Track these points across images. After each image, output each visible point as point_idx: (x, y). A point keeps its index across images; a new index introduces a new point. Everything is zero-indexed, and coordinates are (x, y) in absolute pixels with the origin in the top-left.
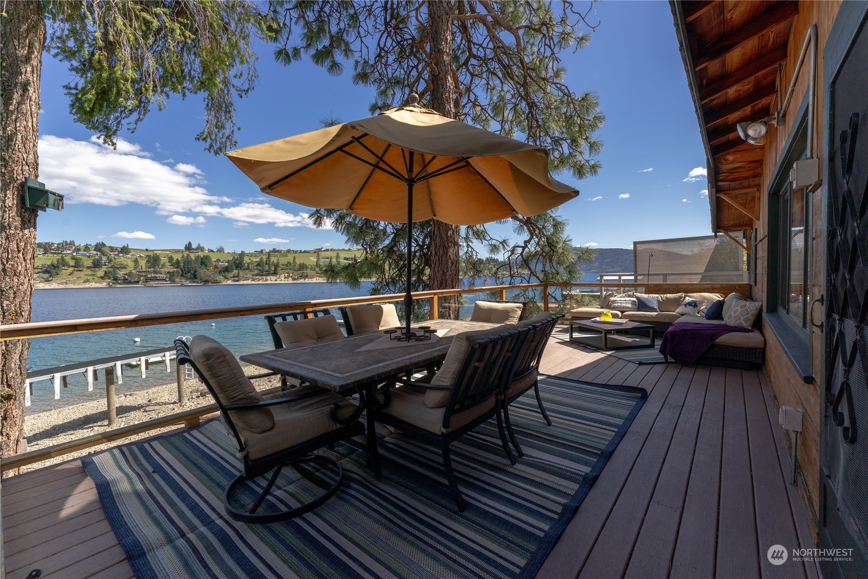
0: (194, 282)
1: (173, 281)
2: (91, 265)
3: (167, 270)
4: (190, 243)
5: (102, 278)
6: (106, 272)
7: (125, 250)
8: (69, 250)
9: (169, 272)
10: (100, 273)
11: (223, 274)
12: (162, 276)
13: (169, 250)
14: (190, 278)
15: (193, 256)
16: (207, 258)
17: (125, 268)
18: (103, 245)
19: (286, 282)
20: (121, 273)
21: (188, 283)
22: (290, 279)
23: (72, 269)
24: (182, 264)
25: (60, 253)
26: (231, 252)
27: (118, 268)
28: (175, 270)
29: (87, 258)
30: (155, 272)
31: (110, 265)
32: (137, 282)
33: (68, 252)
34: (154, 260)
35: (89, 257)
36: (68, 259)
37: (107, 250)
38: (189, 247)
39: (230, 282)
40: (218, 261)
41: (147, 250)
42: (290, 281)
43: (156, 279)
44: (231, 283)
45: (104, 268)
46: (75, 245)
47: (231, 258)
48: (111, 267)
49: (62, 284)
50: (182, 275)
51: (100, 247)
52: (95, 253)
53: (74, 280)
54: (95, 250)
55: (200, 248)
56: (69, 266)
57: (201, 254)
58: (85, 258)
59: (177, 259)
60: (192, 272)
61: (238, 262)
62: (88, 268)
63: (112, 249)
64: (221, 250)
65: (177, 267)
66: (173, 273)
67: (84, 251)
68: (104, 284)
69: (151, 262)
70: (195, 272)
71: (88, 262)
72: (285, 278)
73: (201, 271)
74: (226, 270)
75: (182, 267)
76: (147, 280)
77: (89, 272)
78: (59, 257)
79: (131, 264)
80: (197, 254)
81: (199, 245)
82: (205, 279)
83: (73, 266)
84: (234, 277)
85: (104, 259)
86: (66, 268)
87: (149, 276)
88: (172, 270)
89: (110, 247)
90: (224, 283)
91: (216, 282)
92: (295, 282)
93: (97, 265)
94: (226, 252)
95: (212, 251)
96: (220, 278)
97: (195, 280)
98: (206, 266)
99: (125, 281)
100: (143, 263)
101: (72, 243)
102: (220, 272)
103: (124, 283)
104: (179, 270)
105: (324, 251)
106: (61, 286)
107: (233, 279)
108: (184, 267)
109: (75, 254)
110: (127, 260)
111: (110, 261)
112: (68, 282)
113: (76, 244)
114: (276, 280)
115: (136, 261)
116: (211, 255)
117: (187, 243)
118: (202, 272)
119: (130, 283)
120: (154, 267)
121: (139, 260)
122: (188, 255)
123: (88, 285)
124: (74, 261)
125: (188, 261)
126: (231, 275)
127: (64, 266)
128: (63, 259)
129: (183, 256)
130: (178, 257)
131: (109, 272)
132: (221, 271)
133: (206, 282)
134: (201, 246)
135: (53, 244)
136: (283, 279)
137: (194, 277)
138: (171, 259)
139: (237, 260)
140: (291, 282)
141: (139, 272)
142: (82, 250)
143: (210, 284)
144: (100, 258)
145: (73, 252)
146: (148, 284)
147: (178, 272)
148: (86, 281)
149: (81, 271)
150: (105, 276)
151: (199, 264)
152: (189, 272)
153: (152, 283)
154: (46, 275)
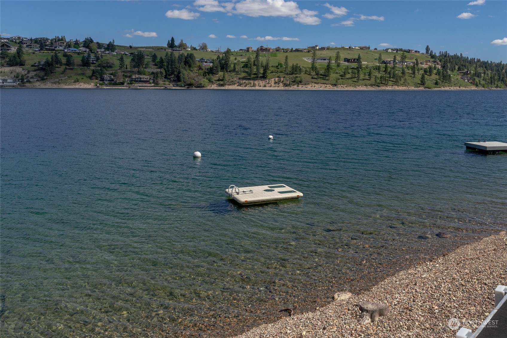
0: (177, 85)
1: (156, 84)
2: (80, 62)
3: (151, 70)
4: (173, 40)
5: (90, 78)
6: (94, 72)
7: (111, 47)
8: (61, 46)
9: (153, 73)
10: (89, 72)
11: (208, 76)
12: (146, 77)
13: (152, 48)
14: (174, 81)
15: (176, 54)
16: (190, 56)
17: (111, 67)
18: (91, 41)
19: (276, 88)
20: (107, 74)
21: (171, 86)
22: (281, 84)
23: (64, 67)
24: (165, 64)
25: (54, 50)
26: (215, 50)
27: (104, 67)
28: (159, 70)
29: (77, 55)
30: (139, 73)
31: (97, 63)
32: (122, 84)
33: (61, 48)
34: (138, 59)
35: (79, 54)
36: (60, 55)
37: (94, 46)
38: (171, 45)
39: (214, 87)
40: (202, 60)
41: (131, 47)
42: (281, 87)
43: (140, 81)
44: (216, 88)
45: (92, 67)
46: (65, 41)
47: (215, 57)
49: (55, 83)
50: (166, 77)
51: (88, 43)
52: (84, 49)
53: (65, 79)
54: (84, 47)
55: (182, 46)
56: (61, 64)
57: (184, 52)
59: (161, 58)
60: (176, 73)
61: (223, 62)
62: (78, 65)
63: (99, 45)
64: (204, 48)
65: (161, 67)
66: (157, 73)
67: (75, 47)
68: (91, 86)
69: (136, 60)
70: (179, 73)
71: (77, 60)
72: (275, 83)
73: (185, 72)
74: (212, 71)
75: (165, 67)
76: (132, 81)
77: (79, 71)
78: (52, 53)
79: (117, 63)
80: (181, 52)
81: (182, 41)
82: (189, 82)
83: (65, 64)
84: (219, 80)
85: (92, 56)
86: (59, 66)
87: (134, 77)
89: (98, 43)
90: (208, 88)
91: (200, 86)
92: (287, 88)
93: (86, 63)
94: (209, 50)
95: (195, 49)
96: (204, 81)
97: (179, 83)
98: (190, 66)
99: (112, 82)
100: (128, 61)
102: (204, 75)
103: (110, 84)
104: (163, 70)
105: (320, 49)
106: (55, 86)
107: (218, 82)
108: (168, 68)
109: (66, 50)
110: (113, 58)
111: (98, 59)
112: (60, 81)
113: (67, 40)
114: (265, 86)
115: (121, 59)
116: (194, 52)
117: (170, 39)
118: (187, 74)
119: (116, 84)
120: (138, 66)
121: (124, 58)
122: (171, 53)
123: (77, 86)
124: (65, 58)
125: (171, 61)
126: (215, 78)
127: (57, 64)
128: (56, 56)
129: (166, 54)
130: (161, 55)
131: (97, 71)
132: (205, 73)
133: (190, 85)
134: (184, 42)
135: (47, 39)
136: (273, 85)
137: (178, 79)
138: (154, 57)
139: (223, 59)
140: (283, 88)
141: (124, 72)
142: (72, 46)
143: (194, 88)
144: (89, 55)
145: (65, 48)
146: (132, 86)
147: (161, 73)
148: (77, 81)
149: (72, 69)
150: (93, 75)
151: (183, 63)
152: (172, 73)
153: (137, 85)
154: (42, 74)
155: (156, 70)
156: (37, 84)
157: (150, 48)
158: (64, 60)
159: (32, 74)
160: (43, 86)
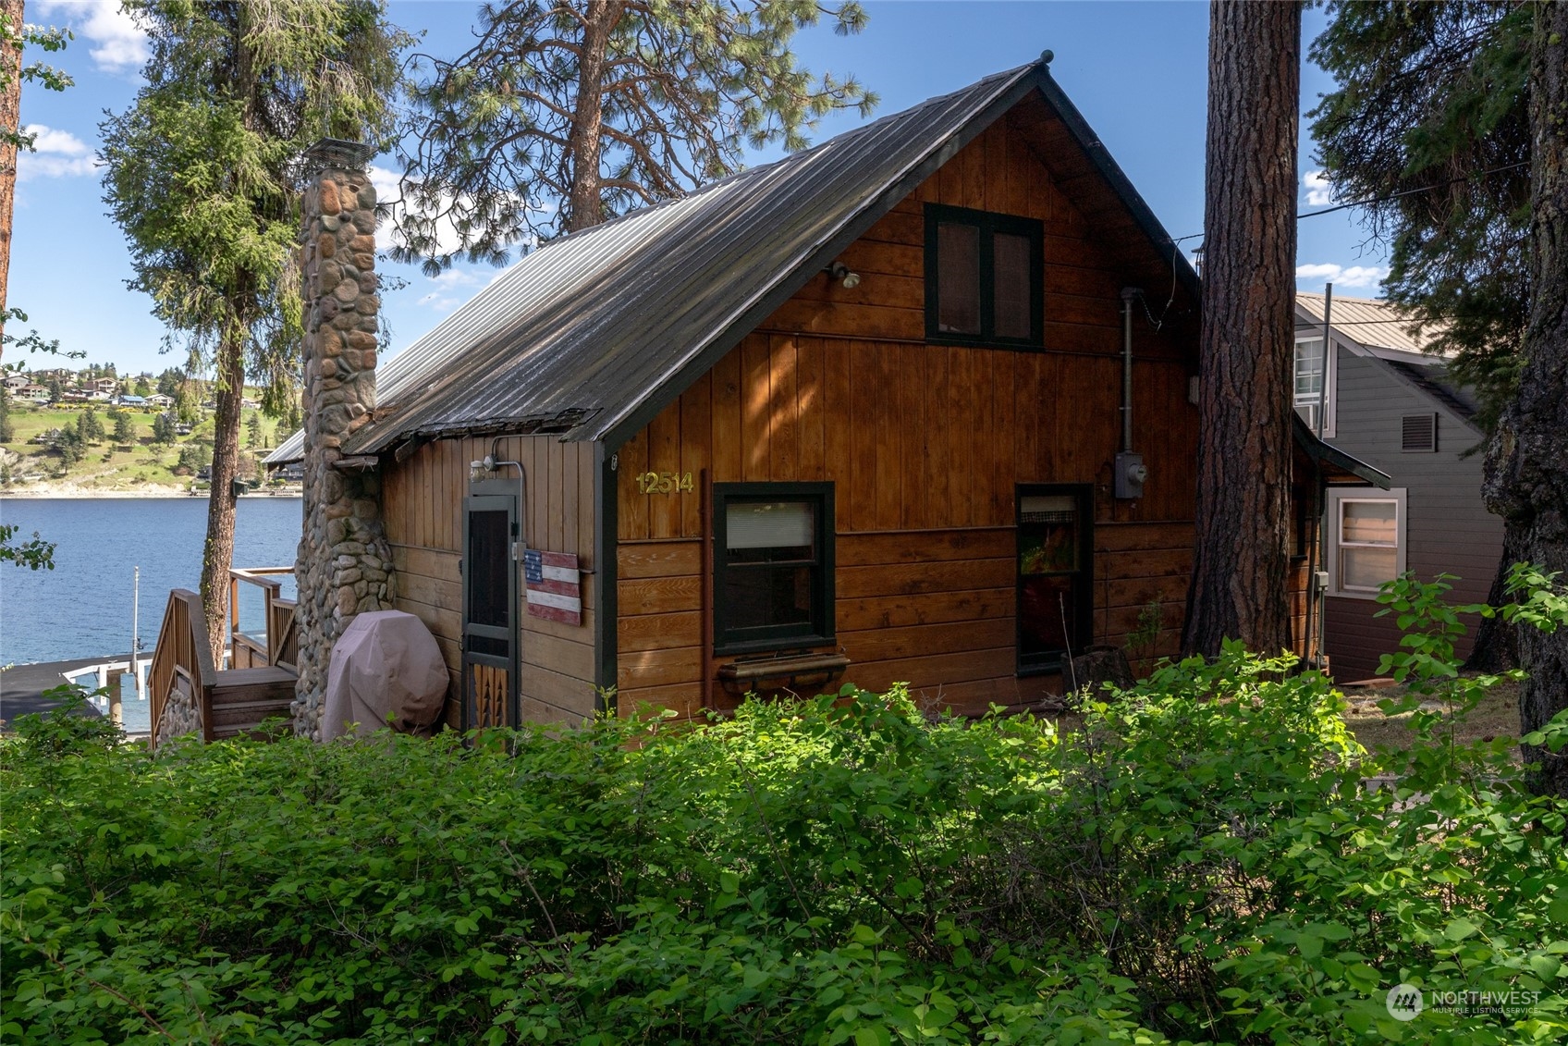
2: (150, 433)
5: (174, 470)
6: (183, 454)
8: (103, 390)
10: (171, 456)
18: (180, 377)
23: (108, 444)
25: (84, 401)
29: (141, 413)
31: (192, 435)
33: (103, 396)
35: (146, 410)
36: (100, 415)
37: (186, 390)
45: (180, 444)
46: (115, 378)
48: (195, 441)
49: (86, 485)
51: (171, 382)
52: (160, 398)
53: (112, 476)
54: (160, 391)
56: (103, 437)
58: (136, 415)
62: (145, 441)
67: (138, 393)
68: (177, 491)
71: (142, 425)
77: (147, 454)
78: (81, 410)
79: (242, 431)
83: (111, 437)
86: (96, 441)
93: (163, 432)
101: (110, 371)
106: (85, 493)
109: (115, 402)
111: (194, 422)
112: (99, 481)
113: (119, 374)
115: (254, 422)
121: (262, 418)
123: (141, 491)
124: (114, 422)
127: (91, 436)
128: (89, 415)
131: (192, 455)
135: (69, 374)
141: (260, 454)
142: (132, 390)
144: (172, 413)
145: (112, 396)
146: (279, 492)
149: (128, 449)
150: (181, 464)
153: (291, 489)
154: (54, 462)
158: (109, 427)
159: (29, 463)
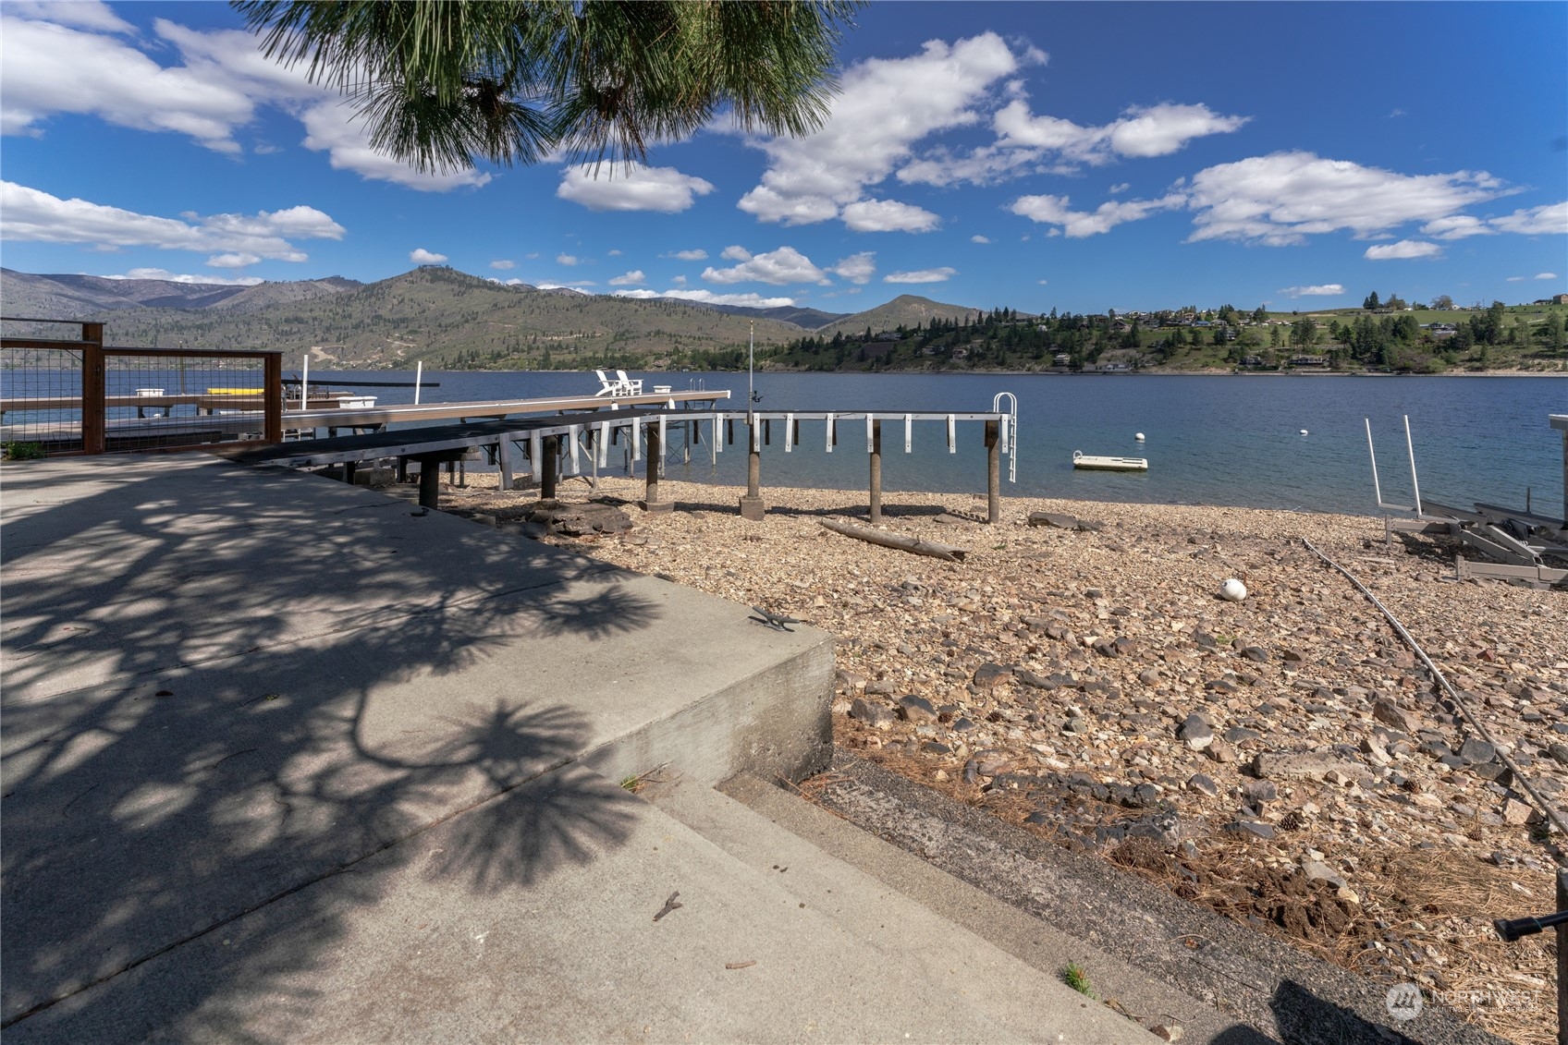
0: (1377, 370)
1: (1335, 368)
2: (1212, 340)
3: (1325, 347)
4: (1374, 296)
5: (1225, 360)
6: (1230, 351)
7: (1259, 315)
8: (1187, 319)
9: (1329, 351)
10: (1224, 353)
11: (1444, 354)
12: (1317, 357)
13: (1334, 312)
14: (1370, 363)
15: (1376, 320)
16: (1408, 321)
17: (1258, 344)
18: (1231, 309)
20: (1251, 354)
21: (1364, 371)
23: (1189, 347)
25: (1176, 325)
26: (1468, 306)
27: (1247, 345)
28: (1342, 346)
29: (1207, 330)
30: (1305, 351)
31: (1237, 341)
32: (1275, 368)
33: (1187, 322)
34: (1304, 330)
35: (1210, 328)
36: (1185, 332)
37: (1233, 317)
38: (1371, 304)
39: (1460, 372)
40: (1434, 326)
41: (1295, 313)
43: (1304, 363)
44: (1464, 374)
45: (1229, 346)
46: (1194, 313)
47: (1466, 320)
48: (1238, 344)
49: (1176, 368)
50: (1354, 357)
51: (1225, 313)
52: (1219, 321)
53: (1190, 363)
54: (1219, 318)
55: (1396, 304)
56: (1185, 343)
57: (1395, 315)
58: (1205, 331)
59: (1346, 327)
60: (1374, 350)
61: (1483, 326)
62: (1209, 345)
63: (1242, 314)
64: (1444, 304)
65: (1345, 342)
66: (1337, 352)
67: (1206, 320)
68: (1227, 371)
69: (1300, 332)
70: (1381, 349)
71: (1208, 337)
74: (1452, 344)
75: (1354, 341)
76: (1292, 364)
77: (1210, 352)
78: (1175, 330)
79: (1268, 338)
80: (1390, 315)
81: (1394, 296)
82: (1401, 365)
83: (1190, 344)
84: (1471, 360)
85: (1230, 330)
86: (1182, 345)
87: (1294, 358)
88: (1334, 348)
89: (1240, 312)
90: (1445, 374)
91: (1426, 371)
93: (1220, 340)
94: (1456, 307)
95: (1423, 308)
96: (1435, 362)
97: (1380, 366)
98: (1404, 338)
99: (1258, 366)
100: (1285, 336)
101: (1193, 309)
102: (1437, 351)
103: (1255, 369)
104: (1348, 346)
106: (1176, 372)
107: (1468, 364)
108: (1358, 342)
109: (1194, 325)
110: (1263, 331)
111: (1238, 334)
112: (1183, 366)
113: (1197, 311)
115: (1275, 333)
116: (1418, 316)
117: (1369, 295)
118: (1396, 350)
119: (1264, 369)
120: (1303, 341)
121: (1280, 330)
122: (1367, 318)
123: (1206, 372)
124: (1192, 335)
125: (1366, 331)
126: (1466, 354)
127: (1180, 343)
128: (1179, 333)
129: (1357, 321)
130: (1349, 322)
131: (1236, 351)
132: (1439, 347)
133: (1403, 370)
134: (1398, 298)
135: (1170, 312)
137: (1378, 361)
138: (1334, 326)
139: (1482, 322)
141: (1278, 350)
142: (1203, 319)
143: (1411, 374)
144: (1225, 329)
145: (1192, 322)
146: (1292, 372)
147: (1345, 351)
148: (1205, 365)
149: (1199, 349)
150: (1229, 357)
151: (1389, 334)
152: (1368, 350)
153: (1299, 370)
154: (1160, 356)
155: (1335, 346)
156: (1154, 370)
157: (1329, 312)
158: (1189, 338)
159: (1148, 357)
160: (1161, 372)
